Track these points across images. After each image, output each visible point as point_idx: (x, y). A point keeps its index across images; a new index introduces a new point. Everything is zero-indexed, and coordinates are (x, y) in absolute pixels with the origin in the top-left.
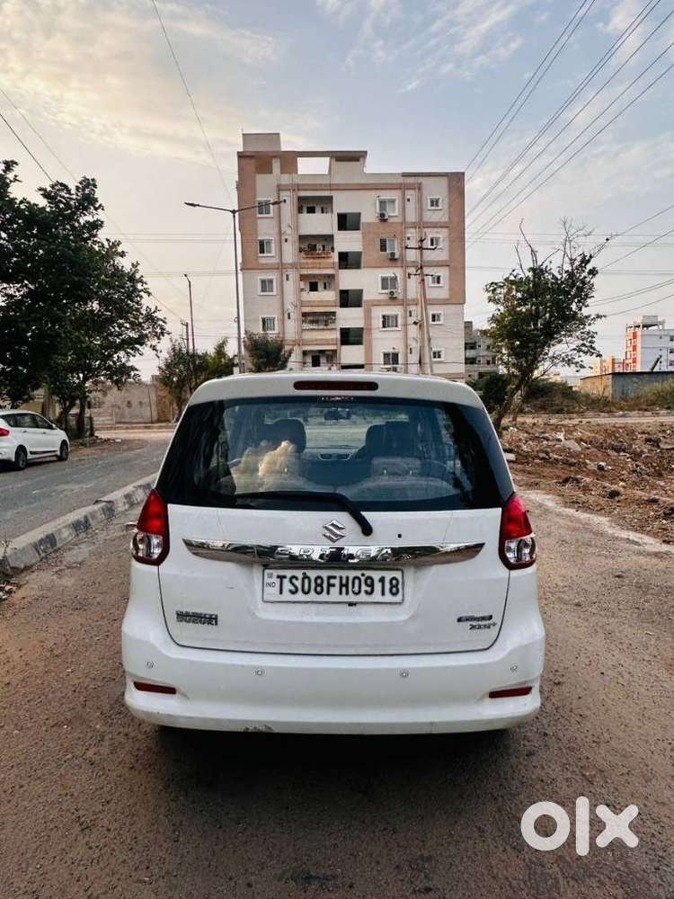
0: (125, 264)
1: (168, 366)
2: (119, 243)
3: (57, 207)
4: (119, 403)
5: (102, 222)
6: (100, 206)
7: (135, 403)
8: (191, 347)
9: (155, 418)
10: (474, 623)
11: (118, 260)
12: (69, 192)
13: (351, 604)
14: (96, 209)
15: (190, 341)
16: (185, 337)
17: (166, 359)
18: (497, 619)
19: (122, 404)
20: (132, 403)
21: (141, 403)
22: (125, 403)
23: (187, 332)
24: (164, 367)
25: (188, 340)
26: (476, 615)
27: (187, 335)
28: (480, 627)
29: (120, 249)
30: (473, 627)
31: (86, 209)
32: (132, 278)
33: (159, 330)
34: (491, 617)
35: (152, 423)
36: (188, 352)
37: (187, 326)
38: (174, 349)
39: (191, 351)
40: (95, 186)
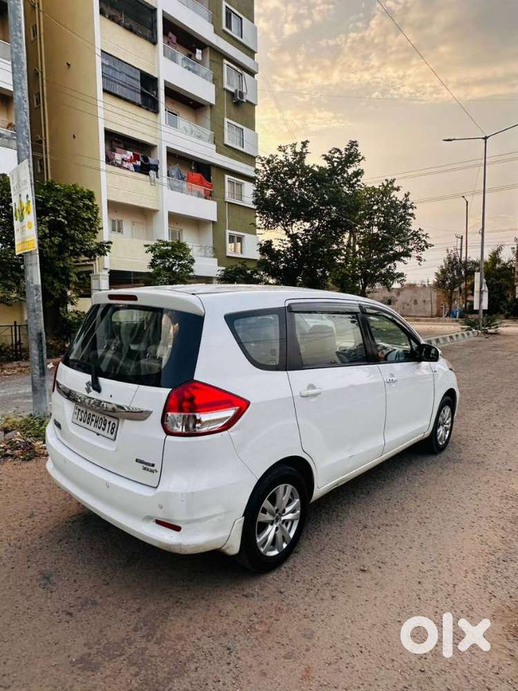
0: (399, 196)
1: (443, 272)
2: (394, 180)
3: (333, 165)
4: (408, 302)
5: (362, 170)
6: (363, 158)
7: (420, 301)
8: (464, 255)
9: (435, 313)
10: (145, 466)
11: (394, 193)
12: (341, 153)
13: (98, 434)
14: (359, 161)
15: (464, 251)
16: (459, 248)
17: (442, 267)
18: (157, 467)
19: (411, 301)
20: (418, 301)
21: (424, 301)
22: (413, 301)
23: (461, 244)
24: (440, 273)
25: (461, 249)
26: (145, 461)
27: (461, 246)
28: (148, 470)
29: (395, 185)
30: (145, 469)
31: (352, 162)
32: (405, 206)
33: (423, 244)
34: (153, 465)
35: (432, 317)
36: (460, 260)
37: (462, 238)
38: (449, 258)
39: (463, 260)
40: (357, 146)
